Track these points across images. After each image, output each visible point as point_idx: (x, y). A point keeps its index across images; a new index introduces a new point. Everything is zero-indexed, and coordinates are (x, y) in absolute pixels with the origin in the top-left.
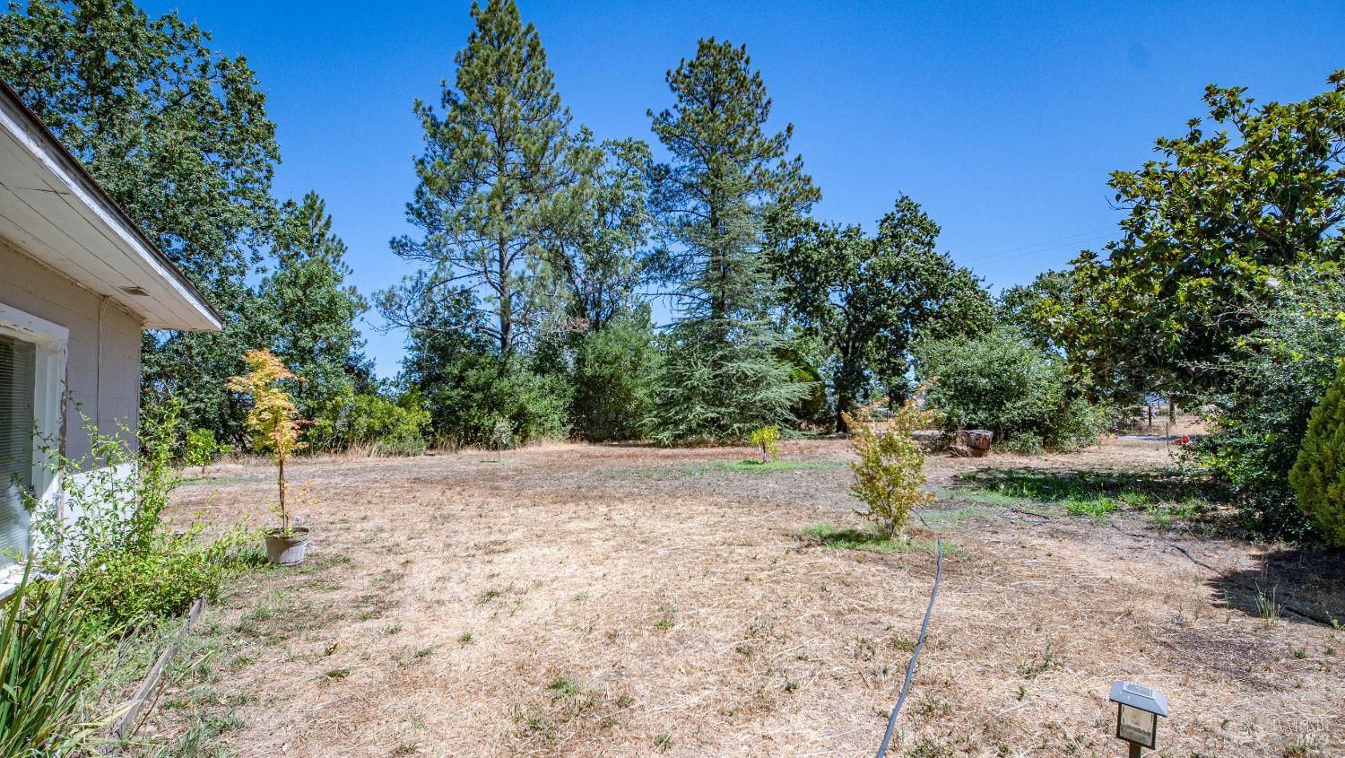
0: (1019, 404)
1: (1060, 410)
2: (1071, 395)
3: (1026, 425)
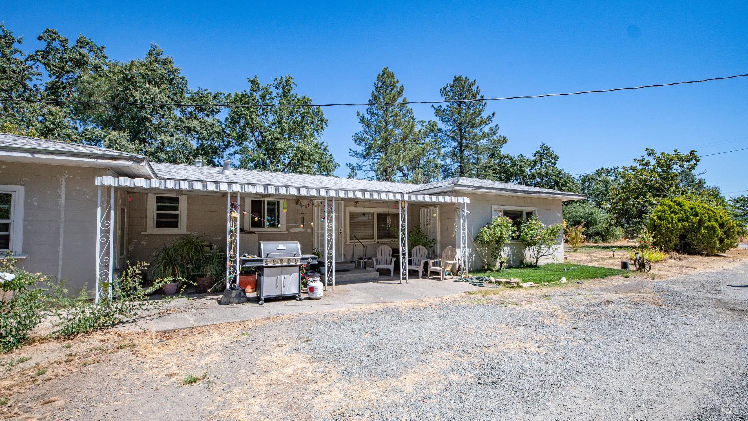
0: (595, 227)
1: (608, 230)
2: (611, 225)
3: (597, 234)
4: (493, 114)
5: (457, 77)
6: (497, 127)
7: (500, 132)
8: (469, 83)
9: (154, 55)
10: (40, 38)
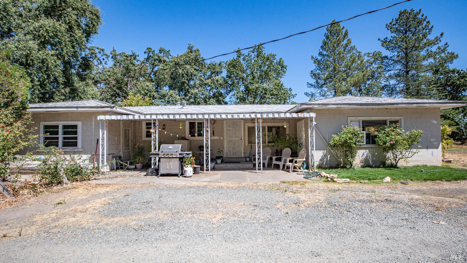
4: (442, 35)
5: (402, 11)
6: (447, 45)
7: (449, 50)
8: (414, 13)
9: (190, 49)
10: (145, 53)
